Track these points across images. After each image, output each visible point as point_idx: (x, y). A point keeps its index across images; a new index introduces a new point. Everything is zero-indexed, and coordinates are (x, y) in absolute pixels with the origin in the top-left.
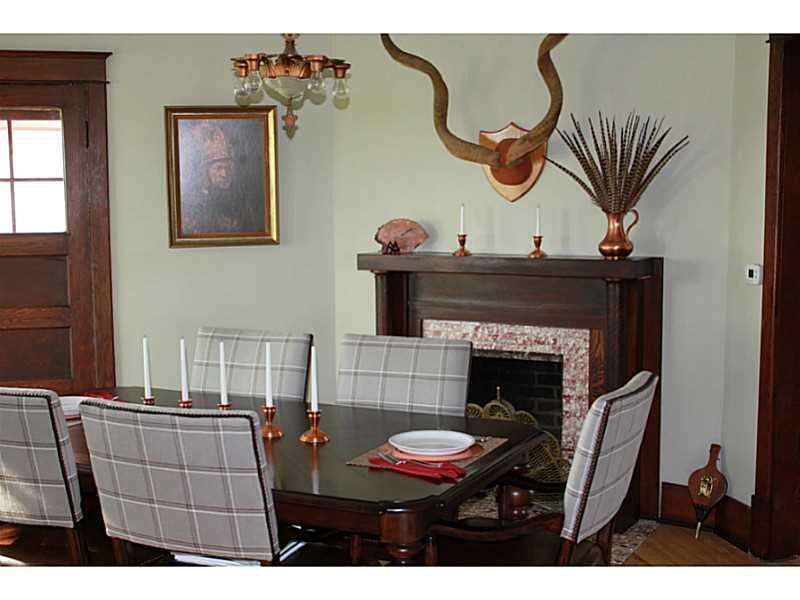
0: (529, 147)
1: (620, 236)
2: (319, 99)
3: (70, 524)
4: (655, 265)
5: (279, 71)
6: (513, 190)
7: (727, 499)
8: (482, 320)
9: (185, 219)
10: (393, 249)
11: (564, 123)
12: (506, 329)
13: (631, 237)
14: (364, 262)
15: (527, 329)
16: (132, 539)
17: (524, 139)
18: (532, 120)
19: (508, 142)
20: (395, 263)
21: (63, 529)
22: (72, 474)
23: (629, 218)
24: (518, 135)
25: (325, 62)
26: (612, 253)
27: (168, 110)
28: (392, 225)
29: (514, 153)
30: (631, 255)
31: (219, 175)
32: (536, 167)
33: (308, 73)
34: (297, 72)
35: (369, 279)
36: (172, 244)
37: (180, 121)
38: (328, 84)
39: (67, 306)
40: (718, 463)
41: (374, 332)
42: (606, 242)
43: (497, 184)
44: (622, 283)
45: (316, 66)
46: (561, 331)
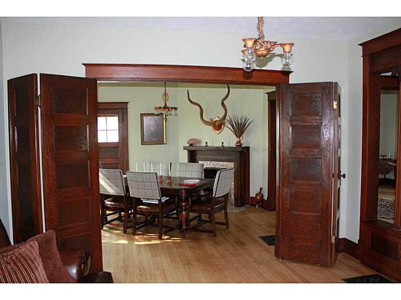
0: (220, 122)
1: (239, 142)
2: (171, 115)
3: (124, 195)
4: (248, 148)
5: (163, 110)
6: (218, 132)
7: (263, 199)
8: (211, 161)
9: (145, 139)
10: (191, 145)
11: (227, 117)
12: (216, 163)
13: (242, 142)
14: (185, 148)
15: (221, 163)
16: (135, 197)
17: (219, 121)
18: (221, 116)
19: (216, 121)
20: (192, 148)
21: (122, 196)
22: (124, 186)
23: (241, 138)
24: (218, 119)
25: (172, 108)
26: (238, 145)
27: (141, 114)
28: (191, 140)
29: (217, 123)
30: (242, 146)
31: (152, 129)
32: (223, 127)
33: (169, 110)
34: (167, 110)
35: (186, 152)
36: (142, 144)
37: (144, 117)
38: (173, 111)
39: (118, 158)
40: (262, 192)
41: (187, 162)
42: (237, 143)
43: (214, 130)
44: (240, 152)
45: (170, 109)
46: (228, 163)
